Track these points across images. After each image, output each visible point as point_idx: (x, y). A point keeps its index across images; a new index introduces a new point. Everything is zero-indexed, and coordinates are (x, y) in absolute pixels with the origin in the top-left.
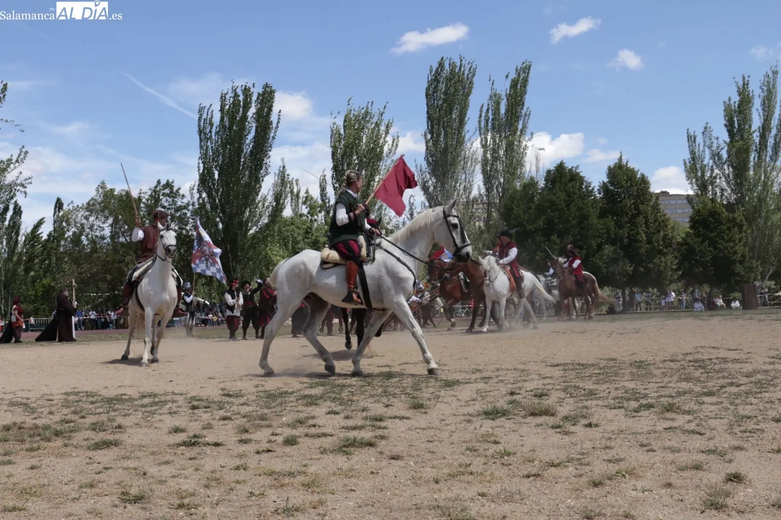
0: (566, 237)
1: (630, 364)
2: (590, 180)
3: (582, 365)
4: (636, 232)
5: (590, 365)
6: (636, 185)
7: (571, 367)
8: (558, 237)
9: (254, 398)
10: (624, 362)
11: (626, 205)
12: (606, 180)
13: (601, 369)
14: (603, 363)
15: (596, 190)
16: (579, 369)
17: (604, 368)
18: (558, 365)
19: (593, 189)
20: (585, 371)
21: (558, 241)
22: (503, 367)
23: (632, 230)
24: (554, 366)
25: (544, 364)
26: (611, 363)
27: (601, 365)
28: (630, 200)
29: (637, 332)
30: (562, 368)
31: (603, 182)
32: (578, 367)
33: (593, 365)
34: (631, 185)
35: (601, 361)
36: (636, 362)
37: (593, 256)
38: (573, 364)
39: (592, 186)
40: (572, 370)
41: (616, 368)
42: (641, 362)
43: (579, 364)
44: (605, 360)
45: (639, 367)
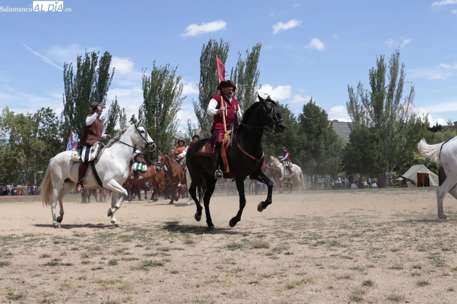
0: (279, 145)
1: (313, 219)
2: (293, 113)
3: (286, 219)
4: (318, 143)
5: (290, 219)
6: (320, 116)
7: (279, 220)
8: (275, 145)
9: (92, 237)
10: (310, 218)
11: (313, 128)
12: (302, 113)
13: (296, 221)
14: (298, 218)
15: (296, 118)
16: (284, 221)
17: (298, 221)
18: (272, 219)
19: (295, 118)
20: (287, 222)
21: (275, 147)
23: (317, 142)
24: (270, 219)
25: (264, 218)
26: (302, 218)
27: (297, 219)
28: (316, 125)
29: (318, 201)
30: (274, 220)
31: (301, 114)
32: (283, 220)
33: (292, 219)
34: (317, 116)
35: (297, 217)
36: (316, 217)
37: (295, 156)
38: (280, 218)
39: (295, 116)
40: (280, 222)
41: (305, 221)
42: (319, 217)
43: (284, 218)
44: (299, 216)
45: (318, 220)
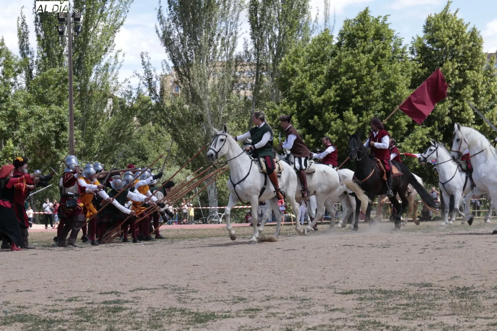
0: (364, 113)
1: (451, 292)
2: (400, 36)
3: (385, 292)
4: (460, 107)
5: (395, 292)
6: (464, 43)
7: (369, 295)
8: (355, 114)
10: (442, 289)
11: (448, 71)
12: (422, 35)
13: (410, 298)
14: (413, 290)
15: (408, 50)
16: (381, 298)
17: (414, 297)
18: (351, 292)
19: (405, 48)
20: (388, 300)
21: (355, 118)
22: (275, 295)
23: (456, 105)
24: (346, 294)
25: (332, 291)
26: (424, 290)
27: (411, 293)
28: (453, 64)
29: (460, 247)
30: (357, 296)
31: (419, 38)
32: (379, 295)
33: (400, 292)
34: (457, 43)
35: (411, 287)
36: (458, 288)
37: (402, 140)
38: (372, 291)
39: (404, 44)
40: (371, 299)
41: (431, 298)
42: (466, 289)
43: (380, 291)
44: (415, 285)
45: (462, 296)
